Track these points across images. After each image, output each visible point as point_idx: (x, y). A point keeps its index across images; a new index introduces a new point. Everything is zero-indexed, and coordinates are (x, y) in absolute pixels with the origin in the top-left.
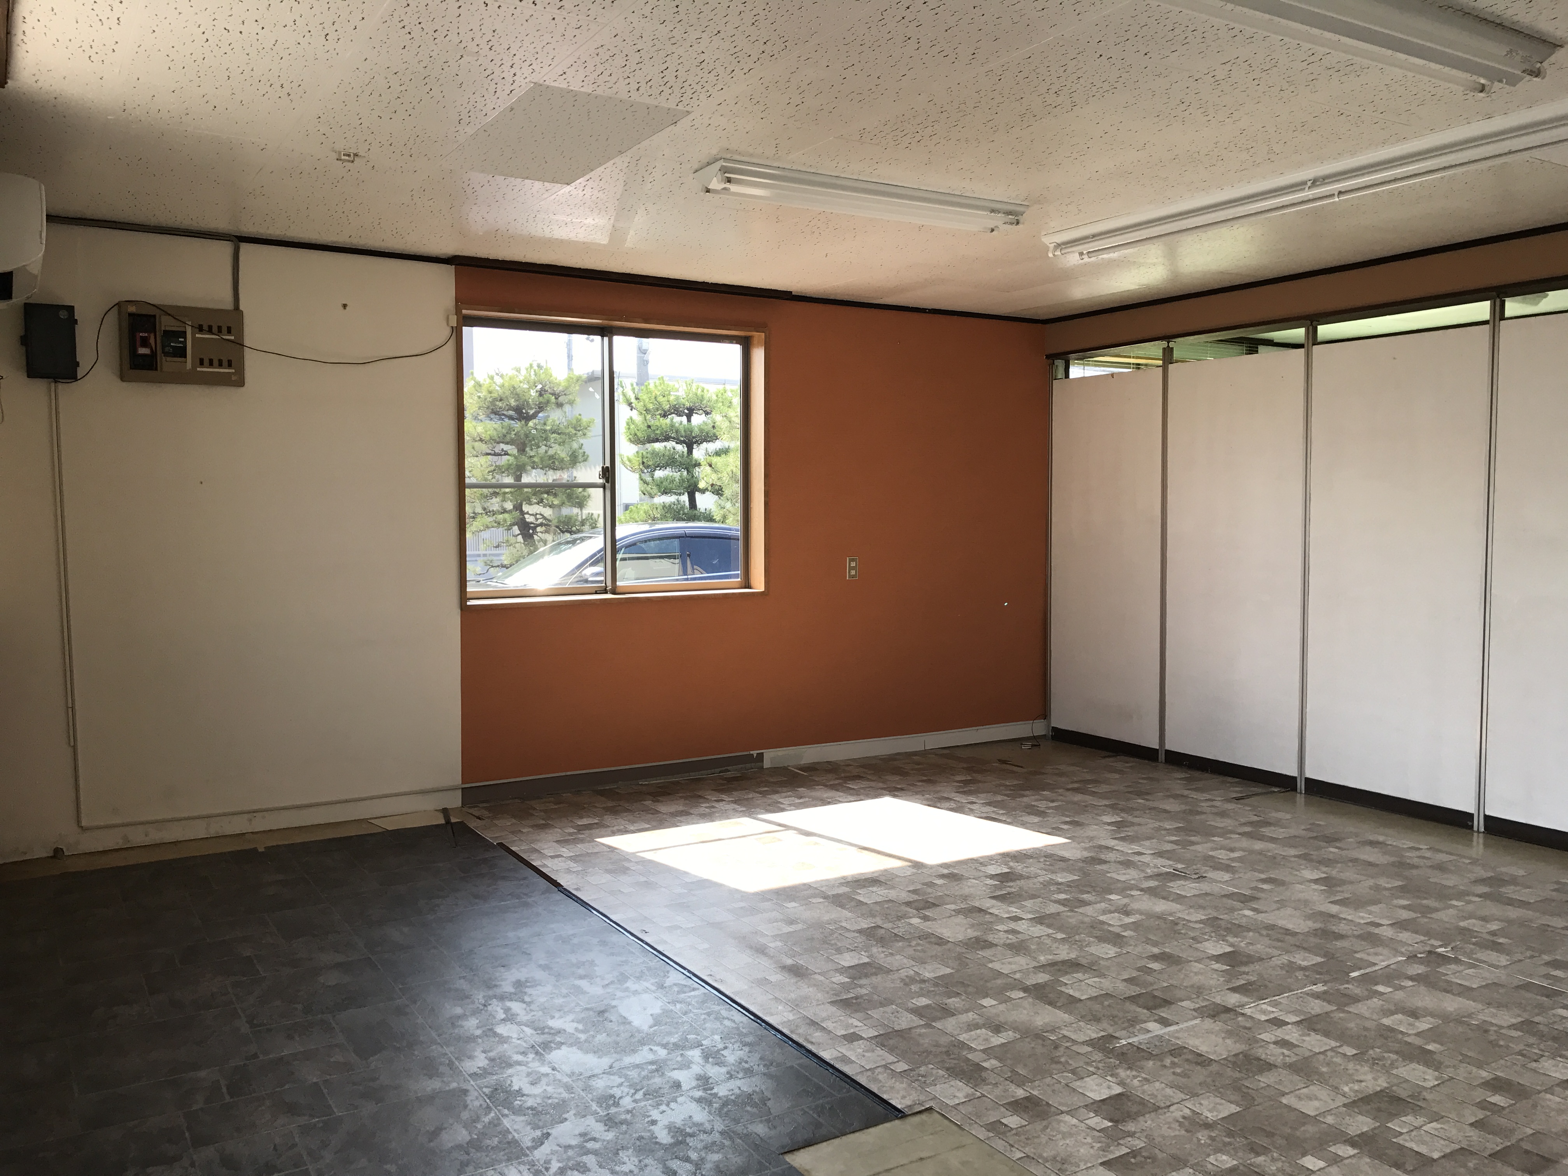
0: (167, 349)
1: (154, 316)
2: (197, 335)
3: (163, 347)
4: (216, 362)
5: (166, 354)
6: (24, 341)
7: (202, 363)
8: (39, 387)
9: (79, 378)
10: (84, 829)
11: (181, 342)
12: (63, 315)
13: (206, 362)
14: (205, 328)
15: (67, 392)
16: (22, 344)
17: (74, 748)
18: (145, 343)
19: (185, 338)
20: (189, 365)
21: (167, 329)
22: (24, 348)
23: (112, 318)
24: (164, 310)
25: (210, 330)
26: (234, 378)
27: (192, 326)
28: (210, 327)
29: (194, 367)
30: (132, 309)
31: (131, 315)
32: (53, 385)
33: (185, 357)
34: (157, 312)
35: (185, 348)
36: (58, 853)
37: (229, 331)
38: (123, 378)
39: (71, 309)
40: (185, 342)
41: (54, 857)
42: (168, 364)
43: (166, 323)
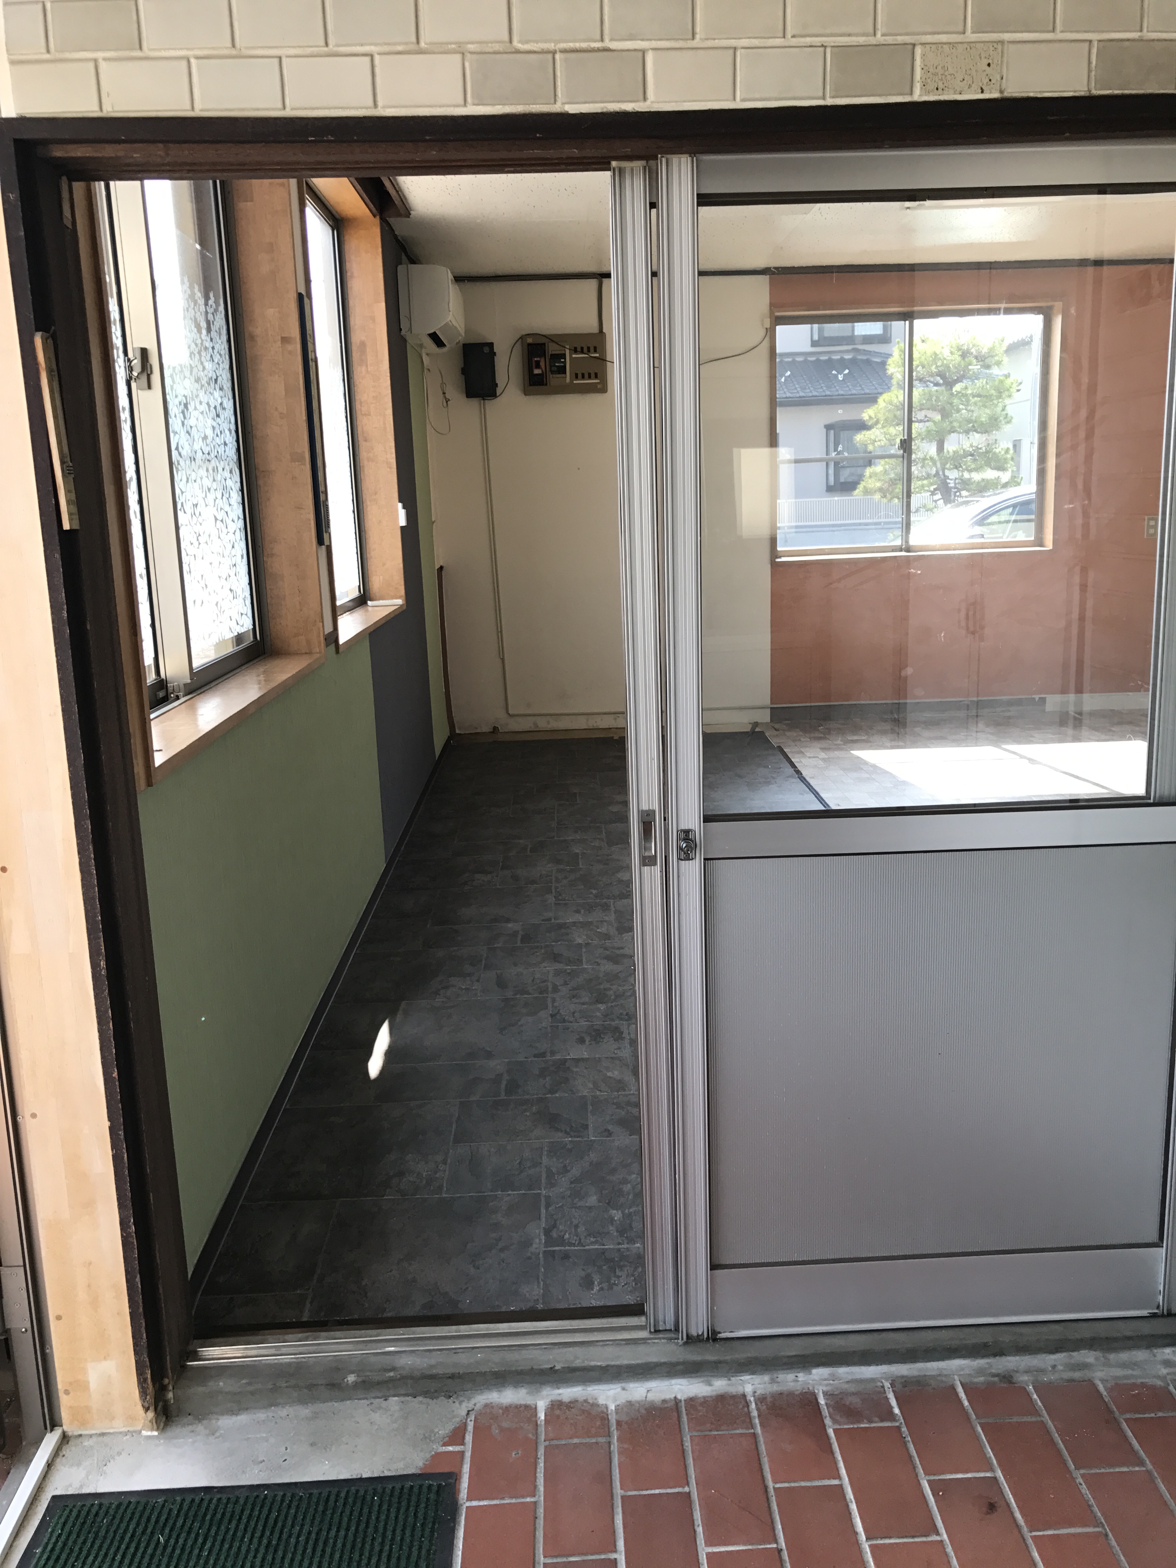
0: (553, 369)
1: (544, 344)
2: (574, 356)
3: (551, 367)
4: (586, 376)
5: (552, 372)
6: (464, 371)
7: (577, 377)
8: (475, 403)
9: (498, 395)
10: (511, 716)
11: (562, 362)
12: (486, 350)
13: (580, 376)
14: (579, 349)
15: (493, 406)
16: (462, 374)
17: (503, 660)
18: (538, 366)
19: (565, 359)
20: (568, 380)
21: (553, 353)
22: (463, 377)
23: (518, 349)
24: (551, 338)
25: (582, 352)
26: (599, 386)
27: (570, 349)
28: (582, 348)
29: (571, 380)
30: (530, 340)
31: (529, 345)
32: (482, 401)
33: (565, 373)
34: (543, 340)
35: (565, 367)
36: (495, 729)
37: (595, 351)
38: (526, 393)
39: (491, 345)
40: (565, 362)
41: (493, 732)
42: (554, 380)
43: (552, 349)
